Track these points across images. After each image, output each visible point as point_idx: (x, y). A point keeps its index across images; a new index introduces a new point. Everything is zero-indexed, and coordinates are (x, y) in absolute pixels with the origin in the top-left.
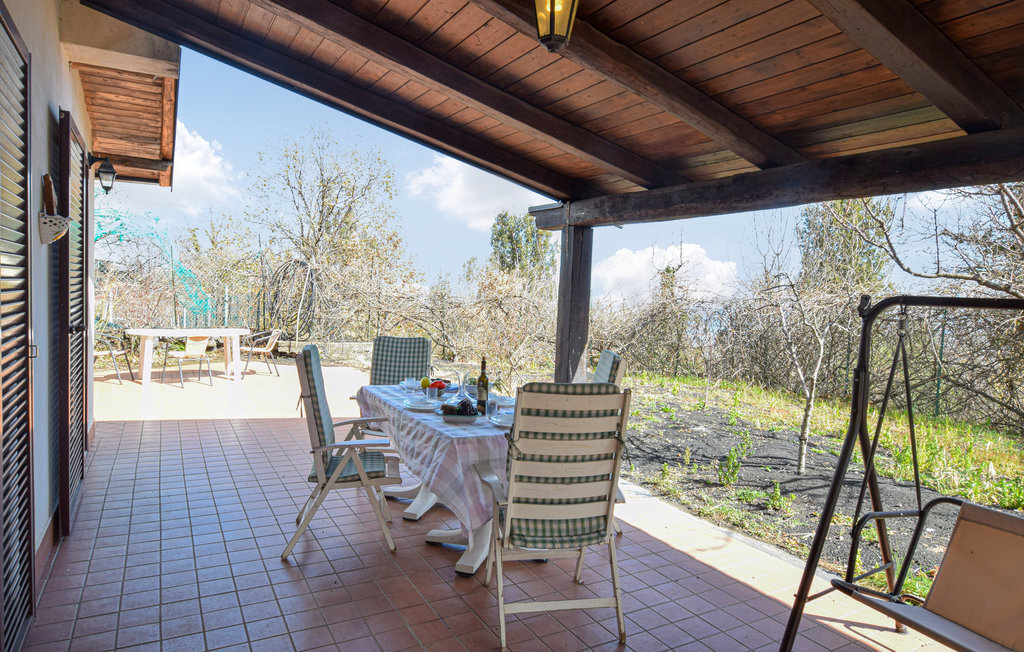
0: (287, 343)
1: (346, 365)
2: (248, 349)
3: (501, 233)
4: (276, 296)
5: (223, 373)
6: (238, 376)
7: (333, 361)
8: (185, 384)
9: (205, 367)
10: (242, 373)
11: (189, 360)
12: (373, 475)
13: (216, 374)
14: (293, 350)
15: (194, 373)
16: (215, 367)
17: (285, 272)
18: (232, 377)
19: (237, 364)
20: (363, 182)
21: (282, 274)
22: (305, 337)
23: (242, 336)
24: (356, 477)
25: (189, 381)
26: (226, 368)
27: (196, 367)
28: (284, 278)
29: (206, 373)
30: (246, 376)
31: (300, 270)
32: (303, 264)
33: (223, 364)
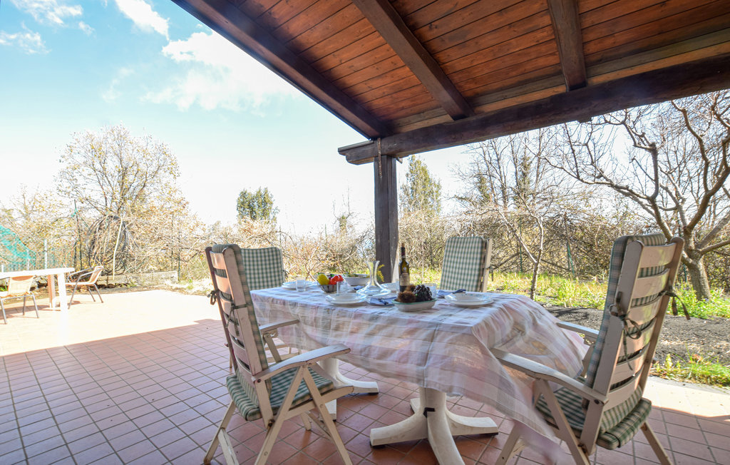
0: (105, 277)
1: (157, 288)
2: (73, 284)
3: (243, 203)
4: (93, 242)
5: (48, 306)
6: (64, 306)
7: (146, 287)
8: (8, 320)
9: (29, 303)
10: (69, 304)
11: (12, 299)
12: (325, 390)
13: (41, 308)
14: (110, 282)
15: (16, 310)
16: (40, 302)
17: (101, 224)
18: (58, 308)
19: (63, 297)
20: (153, 169)
21: (98, 226)
22: (121, 271)
23: (67, 274)
24: (307, 398)
25: (12, 317)
26: (51, 302)
27: (20, 304)
28: (100, 229)
29: (30, 308)
30: (71, 306)
31: (114, 222)
32: (116, 218)
33: (48, 299)
